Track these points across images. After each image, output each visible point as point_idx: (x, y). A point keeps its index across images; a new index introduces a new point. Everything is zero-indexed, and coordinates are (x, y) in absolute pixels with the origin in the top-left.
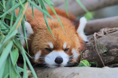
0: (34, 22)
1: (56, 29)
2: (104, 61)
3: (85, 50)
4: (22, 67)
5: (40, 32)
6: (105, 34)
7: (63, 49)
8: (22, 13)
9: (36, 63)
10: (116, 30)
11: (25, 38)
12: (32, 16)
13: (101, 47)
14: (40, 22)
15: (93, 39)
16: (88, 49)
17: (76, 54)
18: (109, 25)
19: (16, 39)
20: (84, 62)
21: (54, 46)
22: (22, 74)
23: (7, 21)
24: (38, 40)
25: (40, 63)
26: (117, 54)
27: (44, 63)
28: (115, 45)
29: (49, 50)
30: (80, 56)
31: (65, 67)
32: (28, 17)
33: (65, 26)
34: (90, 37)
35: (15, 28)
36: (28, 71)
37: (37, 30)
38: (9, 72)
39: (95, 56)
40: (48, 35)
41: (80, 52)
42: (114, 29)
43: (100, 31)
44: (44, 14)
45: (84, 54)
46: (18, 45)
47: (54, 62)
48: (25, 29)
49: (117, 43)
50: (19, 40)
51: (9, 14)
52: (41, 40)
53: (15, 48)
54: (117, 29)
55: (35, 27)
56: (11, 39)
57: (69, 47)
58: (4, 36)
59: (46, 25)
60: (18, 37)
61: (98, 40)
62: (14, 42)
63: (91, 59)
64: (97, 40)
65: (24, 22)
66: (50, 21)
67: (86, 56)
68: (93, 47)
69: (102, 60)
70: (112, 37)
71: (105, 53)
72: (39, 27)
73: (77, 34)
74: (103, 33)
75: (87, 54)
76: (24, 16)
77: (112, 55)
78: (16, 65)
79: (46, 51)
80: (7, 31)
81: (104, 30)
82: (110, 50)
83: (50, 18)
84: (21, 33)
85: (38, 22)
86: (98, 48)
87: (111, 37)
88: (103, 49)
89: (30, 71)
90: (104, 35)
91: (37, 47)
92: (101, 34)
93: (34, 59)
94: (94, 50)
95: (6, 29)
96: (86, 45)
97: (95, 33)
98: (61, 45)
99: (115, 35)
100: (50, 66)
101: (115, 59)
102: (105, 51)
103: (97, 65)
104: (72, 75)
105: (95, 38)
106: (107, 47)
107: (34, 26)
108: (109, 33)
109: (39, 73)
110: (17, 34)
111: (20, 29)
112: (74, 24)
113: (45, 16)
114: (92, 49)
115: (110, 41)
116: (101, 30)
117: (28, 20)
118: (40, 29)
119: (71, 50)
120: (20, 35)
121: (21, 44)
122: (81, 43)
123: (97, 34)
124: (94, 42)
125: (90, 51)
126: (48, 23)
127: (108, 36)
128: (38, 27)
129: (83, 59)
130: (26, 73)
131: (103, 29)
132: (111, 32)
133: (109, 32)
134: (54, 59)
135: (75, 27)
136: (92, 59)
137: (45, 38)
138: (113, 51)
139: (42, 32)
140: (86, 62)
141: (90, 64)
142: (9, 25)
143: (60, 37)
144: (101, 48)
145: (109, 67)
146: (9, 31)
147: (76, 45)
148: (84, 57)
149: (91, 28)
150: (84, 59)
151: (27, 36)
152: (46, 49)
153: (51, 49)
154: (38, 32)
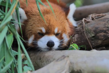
0: (28, 9)
1: (48, 15)
2: (92, 45)
3: (75, 34)
4: (17, 51)
5: (33, 18)
6: (93, 19)
7: (54, 34)
9: (29, 47)
10: (102, 15)
11: (19, 23)
12: (25, 3)
14: (33, 8)
15: (82, 24)
16: (77, 34)
18: (97, 11)
19: (11, 24)
20: (74, 46)
21: (46, 30)
22: (16, 57)
23: (3, 7)
24: (32, 25)
25: (33, 46)
26: (103, 38)
27: (37, 47)
28: (102, 29)
29: (42, 35)
30: (70, 40)
31: (56, 51)
32: (22, 4)
33: (57, 12)
34: (79, 22)
35: (10, 15)
36: (22, 55)
37: (31, 16)
38: (4, 55)
39: (83, 40)
40: (41, 21)
41: (70, 36)
43: (88, 17)
44: (36, 1)
45: (73, 38)
46: (13, 30)
47: (46, 46)
48: (19, 15)
49: (104, 28)
50: (14, 26)
51: (4, 1)
52: (34, 25)
53: (10, 33)
54: (104, 14)
55: (29, 14)
56: (6, 25)
57: (60, 32)
59: (38, 11)
60: (13, 23)
61: (86, 25)
62: (9, 27)
63: (80, 43)
65: (18, 9)
66: (43, 7)
67: (76, 40)
68: (82, 31)
69: (90, 43)
70: (100, 22)
71: (93, 37)
72: (33, 13)
73: (67, 19)
74: (91, 18)
75: (77, 38)
76: (18, 3)
77: (99, 39)
78: (11, 48)
80: (2, 17)
81: (92, 15)
82: (98, 34)
83: (42, 5)
84: (15, 18)
85: (32, 9)
86: (86, 33)
88: (91, 33)
89: (23, 54)
90: (92, 21)
92: (89, 19)
93: (27, 43)
94: (83, 34)
95: (1, 16)
96: (75, 30)
97: (84, 19)
98: (53, 30)
99: (102, 20)
100: (42, 50)
101: (102, 43)
102: (93, 35)
103: (86, 48)
104: (63, 58)
105: (84, 23)
106: (95, 31)
107: (28, 12)
108: (96, 18)
109: (32, 56)
110: (12, 20)
111: (14, 15)
112: (65, 11)
113: (38, 3)
114: (81, 33)
115: (97, 26)
116: (89, 16)
117: (22, 6)
118: (34, 15)
119: (61, 35)
120: (14, 20)
121: (15, 29)
122: (71, 28)
123: (86, 19)
124: (83, 27)
125: (79, 35)
126: (40, 10)
127: (96, 21)
128: (31, 13)
129: (72, 42)
130: (21, 56)
131: (91, 15)
132: (99, 17)
133: (97, 17)
134: (46, 43)
135: (65, 13)
137: (38, 24)
138: (101, 35)
139: (35, 18)
140: (75, 46)
141: (80, 47)
142: (5, 11)
143: (51, 23)
144: (89, 32)
145: (97, 50)
146: (4, 17)
148: (73, 41)
150: (74, 43)
151: (21, 22)
152: (39, 33)
153: (44, 33)
154: (31, 18)
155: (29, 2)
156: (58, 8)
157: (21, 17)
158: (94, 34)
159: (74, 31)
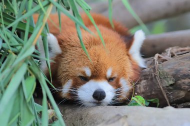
1: (96, 47)
2: (169, 98)
3: (141, 80)
5: (72, 51)
6: (173, 56)
7: (106, 78)
8: (42, 21)
11: (47, 59)
13: (164, 76)
15: (153, 63)
16: (144, 79)
17: (126, 87)
18: (181, 43)
20: (137, 99)
21: (92, 72)
22: (40, 114)
24: (69, 63)
26: (188, 88)
28: (186, 73)
31: (109, 106)
35: (31, 45)
38: (20, 111)
39: (155, 91)
42: (186, 48)
43: (165, 52)
44: (76, 24)
45: (138, 86)
46: (35, 70)
47: (92, 97)
50: (39, 62)
51: (23, 21)
52: (73, 63)
53: (30, 75)
55: (65, 44)
56: (25, 61)
57: (115, 75)
58: (14, 56)
61: (161, 66)
62: (29, 65)
63: (149, 94)
64: (159, 66)
65: (47, 35)
67: (142, 90)
68: (153, 76)
69: (165, 96)
70: (183, 62)
71: (171, 85)
72: (71, 43)
73: (128, 55)
74: (169, 54)
75: (144, 86)
76: (46, 26)
77: (182, 90)
78: (31, 99)
79: (80, 80)
80: (19, 48)
81: (172, 50)
82: (179, 81)
83: (85, 30)
85: (70, 36)
86: (160, 78)
87: (181, 61)
88: (168, 79)
89: (53, 110)
90: (171, 58)
91: (66, 73)
92: (166, 56)
94: (154, 80)
95: (18, 46)
96: (142, 73)
97: (157, 55)
98: (104, 72)
99: (187, 58)
100: (86, 104)
101: (186, 95)
102: (171, 82)
103: (158, 104)
105: (157, 62)
106: (174, 76)
108: (178, 55)
109: (68, 114)
110: (34, 53)
111: (39, 46)
114: (152, 79)
115: (178, 68)
116: (167, 50)
118: (72, 46)
119: (118, 81)
121: (39, 69)
122: (135, 69)
123: (160, 56)
124: (154, 69)
125: (148, 82)
127: (177, 60)
129: (136, 93)
130: (47, 114)
131: (170, 49)
132: (183, 53)
133: (180, 53)
134: (92, 93)
136: (151, 95)
138: (184, 83)
141: (148, 101)
144: (165, 78)
147: (126, 73)
148: (138, 91)
149: (154, 46)
150: (138, 94)
153: (88, 77)
154: (68, 50)
155: (67, 24)
156: (114, 36)
157: (50, 49)
158: (173, 80)
159: (140, 75)
